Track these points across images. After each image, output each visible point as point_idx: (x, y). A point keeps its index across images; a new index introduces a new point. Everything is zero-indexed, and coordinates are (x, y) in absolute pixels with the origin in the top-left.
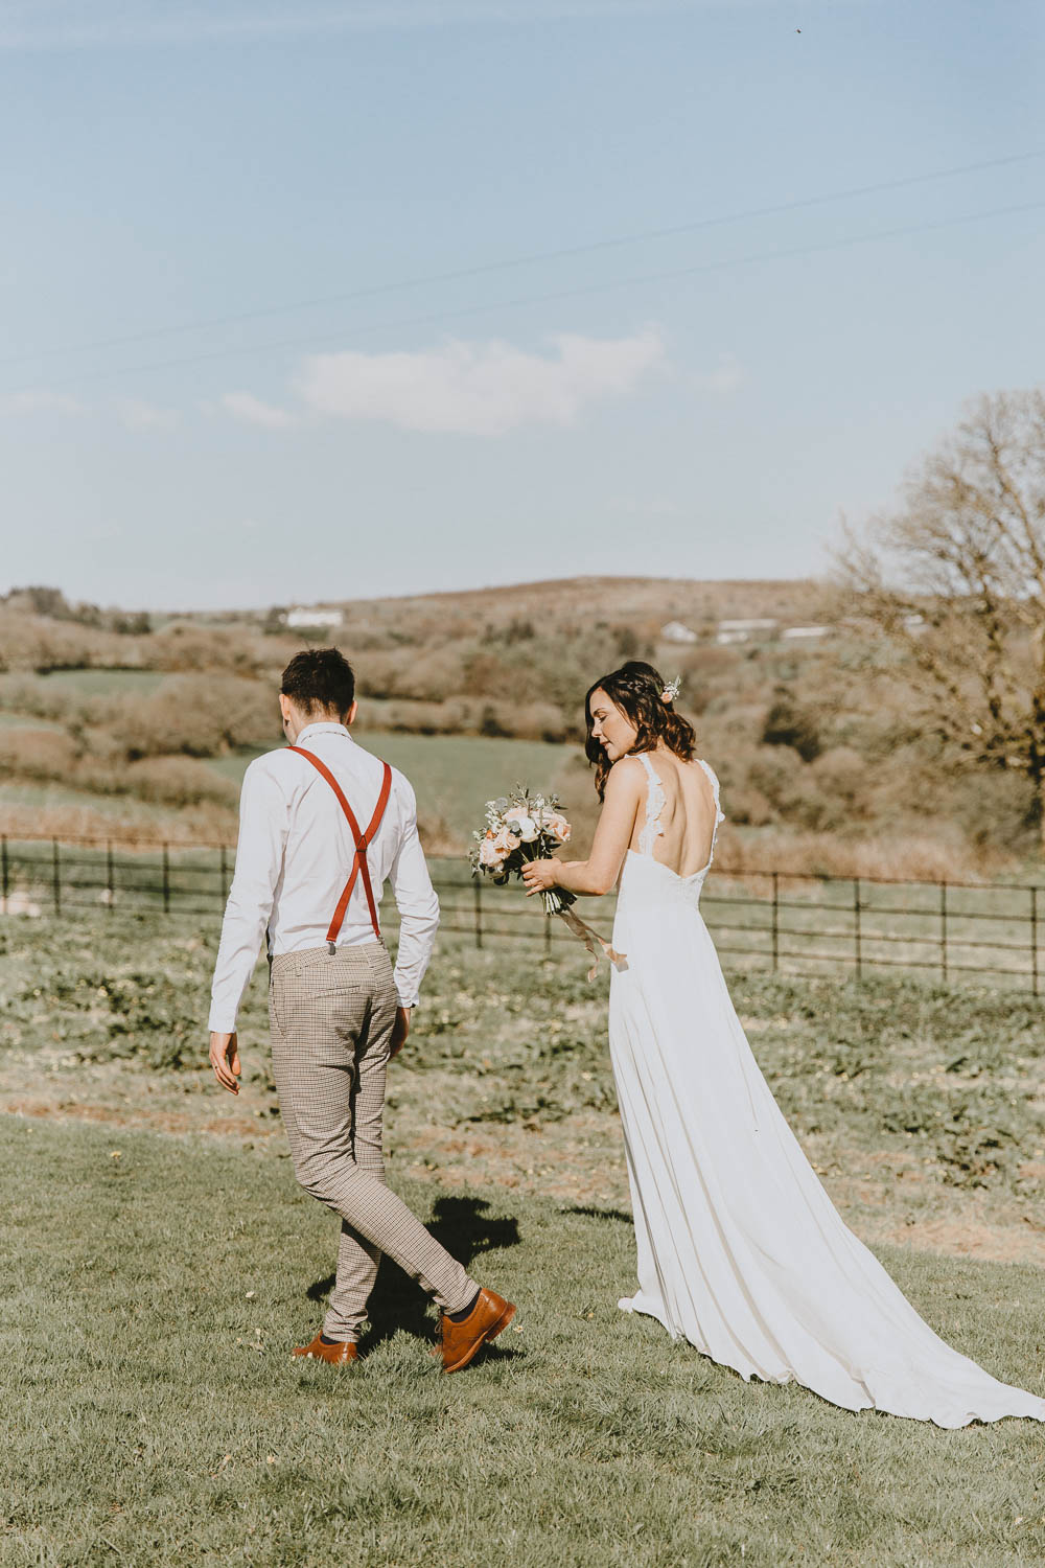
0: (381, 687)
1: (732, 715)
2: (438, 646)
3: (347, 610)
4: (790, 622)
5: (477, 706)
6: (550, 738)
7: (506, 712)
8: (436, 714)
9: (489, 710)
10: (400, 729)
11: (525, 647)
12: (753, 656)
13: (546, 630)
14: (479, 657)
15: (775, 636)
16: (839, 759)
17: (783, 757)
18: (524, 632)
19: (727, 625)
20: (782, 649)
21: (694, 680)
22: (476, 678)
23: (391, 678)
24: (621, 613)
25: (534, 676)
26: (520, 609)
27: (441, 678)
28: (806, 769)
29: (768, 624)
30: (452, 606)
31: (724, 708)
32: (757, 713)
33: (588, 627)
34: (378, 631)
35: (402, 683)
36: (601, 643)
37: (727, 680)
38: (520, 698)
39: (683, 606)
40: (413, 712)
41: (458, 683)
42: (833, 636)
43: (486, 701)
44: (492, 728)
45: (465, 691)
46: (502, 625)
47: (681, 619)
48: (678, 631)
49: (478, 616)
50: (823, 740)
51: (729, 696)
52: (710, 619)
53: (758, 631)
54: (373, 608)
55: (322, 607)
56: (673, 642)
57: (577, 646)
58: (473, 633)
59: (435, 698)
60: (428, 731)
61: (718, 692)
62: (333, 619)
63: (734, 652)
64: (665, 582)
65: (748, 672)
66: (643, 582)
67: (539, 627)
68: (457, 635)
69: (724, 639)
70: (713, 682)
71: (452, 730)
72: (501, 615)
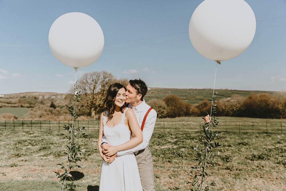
0: (9, 103)
1: (47, 105)
2: (15, 99)
3: (4, 95)
4: (51, 96)
5: (20, 104)
6: (28, 107)
7: (23, 105)
8: (16, 105)
9: (21, 105)
10: (12, 107)
11: (25, 98)
12: (48, 99)
13: (27, 97)
14: (20, 100)
15: (50, 97)
16: (58, 109)
17: (52, 109)
18: (24, 97)
19: (46, 96)
20: (51, 98)
21: (42, 101)
22: (20, 102)
23: (10, 102)
24: (35, 95)
25: (26, 101)
26: (24, 95)
27: (16, 102)
28: (55, 110)
29: (50, 96)
30: (16, 95)
31: (46, 104)
32: (49, 104)
33: (31, 96)
34: (8, 97)
35: (12, 102)
36: (33, 98)
37: (46, 101)
38: (25, 103)
39: (41, 95)
40: (13, 105)
41: (18, 102)
42: (56, 97)
43: (21, 104)
44: (22, 106)
45: (19, 103)
46: (22, 96)
47: (41, 96)
48: (41, 97)
49: (19, 96)
50: (56, 107)
51: (46, 103)
52: (44, 96)
53: (49, 97)
54: (8, 95)
55: (2, 95)
56: (40, 98)
57: (30, 98)
58: (19, 97)
59: (15, 103)
60: (15, 107)
61: (45, 102)
62: (3, 96)
63: (46, 99)
64: (39, 92)
65: (48, 101)
66: (37, 92)
67: (26, 97)
68: (17, 97)
69: (45, 98)
70: (44, 102)
71: (17, 107)
72: (22, 95)
